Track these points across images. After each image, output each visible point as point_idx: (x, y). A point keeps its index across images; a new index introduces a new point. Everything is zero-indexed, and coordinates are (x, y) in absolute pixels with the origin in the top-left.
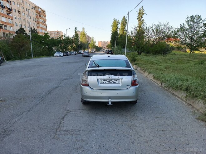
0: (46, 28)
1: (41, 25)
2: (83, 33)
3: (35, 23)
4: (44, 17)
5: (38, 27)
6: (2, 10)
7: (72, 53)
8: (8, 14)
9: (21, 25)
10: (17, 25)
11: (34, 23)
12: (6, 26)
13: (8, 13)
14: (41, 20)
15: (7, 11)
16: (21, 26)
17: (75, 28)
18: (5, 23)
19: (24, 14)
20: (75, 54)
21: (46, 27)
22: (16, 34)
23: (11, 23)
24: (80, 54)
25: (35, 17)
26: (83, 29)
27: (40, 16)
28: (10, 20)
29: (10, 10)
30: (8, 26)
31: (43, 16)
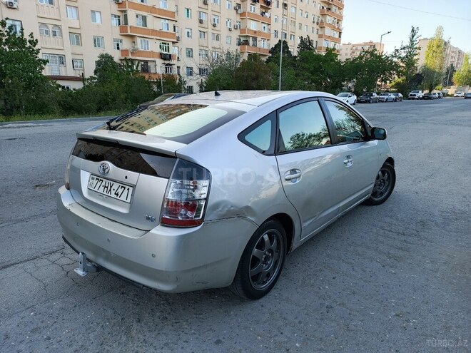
0: (340, 37)
1: (328, 31)
2: (435, 43)
3: (316, 27)
4: (338, 12)
5: (320, 36)
6: (253, 6)
7: (386, 97)
8: (263, 14)
9: (286, 34)
10: (276, 36)
11: (313, 28)
12: (255, 39)
13: (264, 11)
14: (329, 19)
15: (262, 6)
16: (286, 38)
17: (413, 30)
18: (255, 32)
19: (294, 9)
20: (395, 100)
21: (340, 33)
22: (271, 55)
23: (266, 31)
24: (413, 99)
25: (318, 13)
26: (440, 30)
27: (329, 9)
28: (265, 25)
29: (267, 5)
30: (259, 38)
31: (337, 9)
